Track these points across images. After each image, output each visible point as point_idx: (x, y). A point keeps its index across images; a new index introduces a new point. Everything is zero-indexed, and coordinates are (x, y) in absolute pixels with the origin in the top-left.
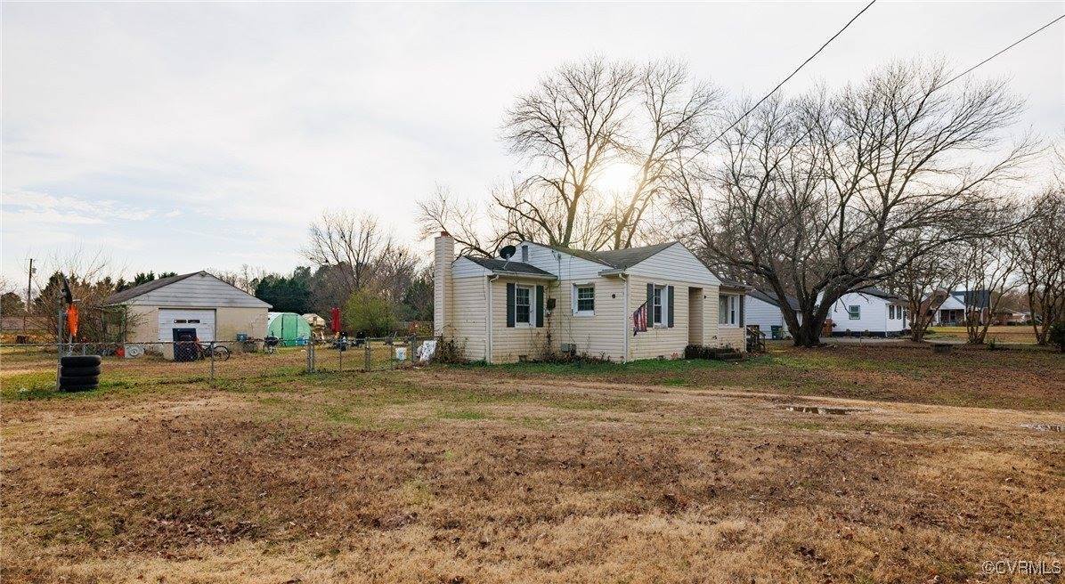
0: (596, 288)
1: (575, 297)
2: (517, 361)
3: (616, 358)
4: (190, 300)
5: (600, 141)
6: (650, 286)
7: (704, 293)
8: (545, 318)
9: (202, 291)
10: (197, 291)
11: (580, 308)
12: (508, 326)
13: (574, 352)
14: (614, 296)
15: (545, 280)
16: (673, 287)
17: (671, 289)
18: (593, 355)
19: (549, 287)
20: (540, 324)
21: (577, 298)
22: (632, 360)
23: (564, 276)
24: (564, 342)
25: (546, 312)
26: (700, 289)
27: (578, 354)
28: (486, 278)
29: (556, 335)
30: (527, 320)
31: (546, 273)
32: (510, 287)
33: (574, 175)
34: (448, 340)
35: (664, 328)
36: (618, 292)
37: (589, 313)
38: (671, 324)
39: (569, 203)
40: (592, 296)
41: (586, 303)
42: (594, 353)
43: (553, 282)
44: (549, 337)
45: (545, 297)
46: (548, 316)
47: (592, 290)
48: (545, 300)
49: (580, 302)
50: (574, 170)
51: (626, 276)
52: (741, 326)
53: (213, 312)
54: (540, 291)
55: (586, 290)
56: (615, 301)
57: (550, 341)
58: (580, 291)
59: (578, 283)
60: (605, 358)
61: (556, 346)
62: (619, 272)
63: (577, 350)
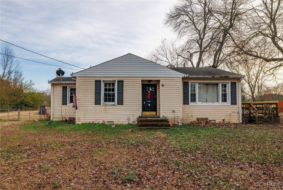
6: (98, 83)
7: (161, 83)
17: (121, 83)
22: (80, 123)
32: (65, 89)
38: (121, 102)
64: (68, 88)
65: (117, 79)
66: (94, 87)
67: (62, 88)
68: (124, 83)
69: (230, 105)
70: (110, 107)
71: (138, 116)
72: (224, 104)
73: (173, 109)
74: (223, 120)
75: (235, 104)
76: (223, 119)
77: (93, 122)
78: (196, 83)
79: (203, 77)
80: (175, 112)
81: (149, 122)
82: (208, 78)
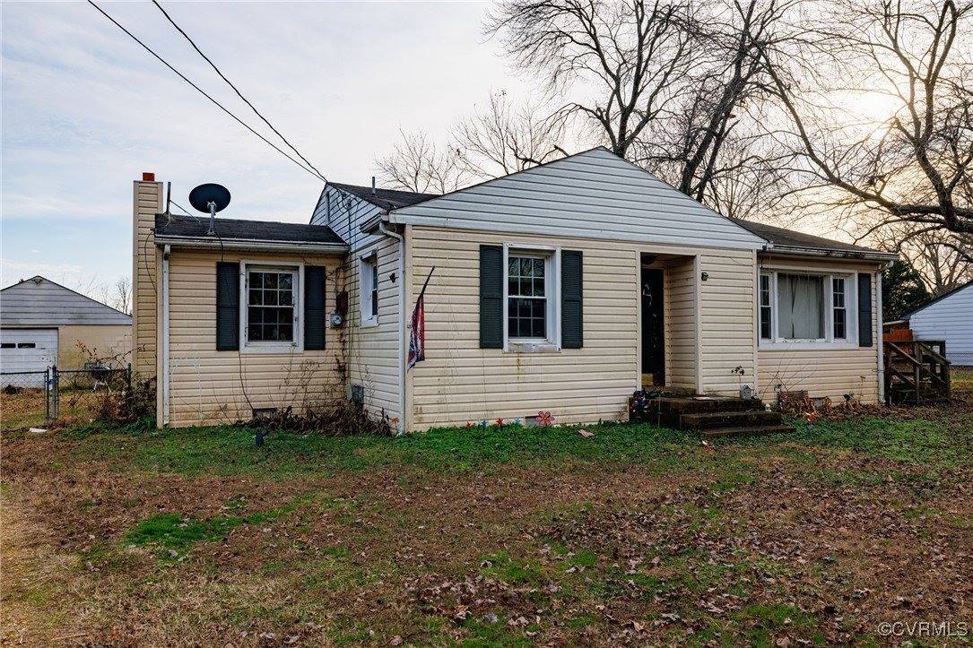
4: (19, 316)
6: (490, 255)
7: (700, 266)
8: (328, 331)
9: (36, 304)
10: (29, 304)
15: (327, 255)
16: (579, 255)
17: (573, 262)
19: (342, 268)
20: (315, 341)
22: (423, 428)
25: (331, 318)
32: (227, 275)
35: (552, 352)
44: (342, 370)
45: (330, 288)
48: (330, 296)
52: (866, 340)
53: (56, 331)
54: (315, 279)
64: (243, 269)
65: (558, 246)
66: (477, 273)
67: (214, 271)
68: (585, 260)
69: (857, 347)
70: (536, 359)
71: (631, 392)
72: (840, 343)
73: (738, 364)
74: (846, 396)
75: (870, 344)
76: (847, 392)
77: (500, 421)
78: (772, 271)
79: (803, 251)
80: (743, 372)
81: (710, 412)
82: (815, 255)
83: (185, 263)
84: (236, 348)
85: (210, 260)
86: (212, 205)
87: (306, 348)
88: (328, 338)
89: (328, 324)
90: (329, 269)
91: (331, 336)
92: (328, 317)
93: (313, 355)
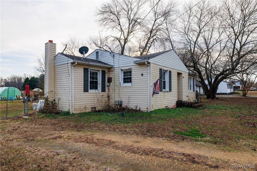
0: (133, 71)
1: (121, 76)
2: (90, 111)
3: (143, 109)
5: (133, 22)
6: (161, 70)
7: (183, 75)
8: (106, 87)
11: (125, 82)
12: (84, 91)
13: (121, 105)
14: (142, 75)
15: (106, 68)
17: (170, 72)
18: (131, 107)
19: (109, 71)
20: (103, 90)
21: (123, 77)
22: (153, 110)
23: (116, 65)
24: (116, 100)
25: (107, 84)
26: (182, 73)
27: (123, 106)
28: (70, 64)
29: (112, 96)
30: (96, 88)
31: (107, 64)
32: (86, 70)
33: (124, 35)
34: (51, 99)
35: (168, 92)
36: (144, 73)
37: (129, 84)
38: (170, 90)
39: (122, 46)
40: (130, 75)
41: (128, 79)
42: (132, 106)
43: (110, 69)
44: (108, 97)
45: (106, 76)
46: (108, 86)
47: (130, 72)
48: (106, 78)
49: (124, 79)
50: (124, 33)
51: (149, 63)
52: (194, 91)
54: (104, 73)
55: (128, 72)
56: (142, 77)
57: (109, 99)
58: (124, 73)
59: (123, 68)
60: (138, 109)
61: (112, 102)
62: (145, 61)
63: (123, 104)
64: (89, 70)
65: (169, 69)
67: (83, 70)
83: (78, 68)
84: (88, 91)
85: (82, 67)
86: (84, 52)
87: (102, 91)
88: (106, 89)
89: (106, 85)
90: (106, 71)
91: (107, 88)
92: (106, 84)
93: (103, 93)
